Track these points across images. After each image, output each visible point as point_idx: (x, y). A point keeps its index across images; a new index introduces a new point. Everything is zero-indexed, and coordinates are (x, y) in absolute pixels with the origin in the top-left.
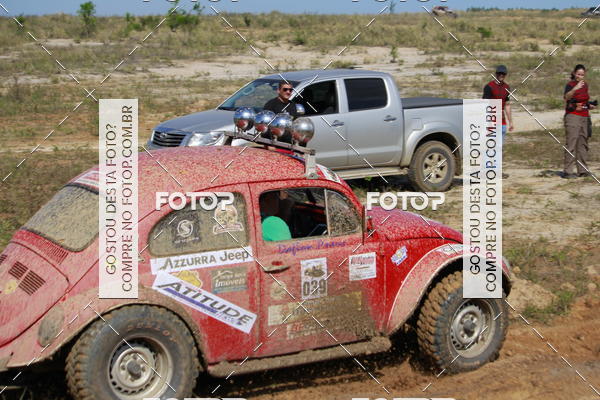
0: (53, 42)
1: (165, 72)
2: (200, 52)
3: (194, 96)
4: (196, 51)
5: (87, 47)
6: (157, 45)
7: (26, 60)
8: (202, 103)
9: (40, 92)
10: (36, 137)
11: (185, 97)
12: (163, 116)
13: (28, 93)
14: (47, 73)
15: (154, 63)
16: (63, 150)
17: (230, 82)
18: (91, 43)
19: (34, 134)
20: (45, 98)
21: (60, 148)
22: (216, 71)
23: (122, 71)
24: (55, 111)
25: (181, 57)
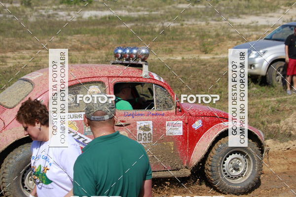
0: (181, 6)
1: (237, 21)
2: (253, 11)
3: (251, 33)
4: (251, 10)
5: (197, 8)
6: (232, 7)
7: (167, 14)
8: (255, 36)
9: (175, 30)
10: (173, 52)
11: (247, 33)
12: (235, 42)
13: (169, 31)
14: (177, 20)
15: (231, 16)
16: (187, 59)
17: (268, 26)
18: (200, 6)
19: (172, 51)
20: (177, 33)
21: (185, 58)
22: (261, 20)
23: (215, 20)
24: (182, 40)
25: (244, 13)
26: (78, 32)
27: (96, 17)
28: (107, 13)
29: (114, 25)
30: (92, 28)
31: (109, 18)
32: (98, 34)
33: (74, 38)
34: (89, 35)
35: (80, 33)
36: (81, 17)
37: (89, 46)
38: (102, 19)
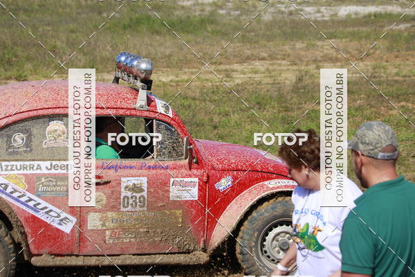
26: (332, 36)
27: (356, 14)
28: (372, 9)
29: (383, 26)
30: (350, 29)
31: (375, 16)
32: (361, 38)
33: (325, 44)
34: (347, 40)
35: (335, 37)
36: (336, 15)
37: (348, 56)
38: (365, 17)
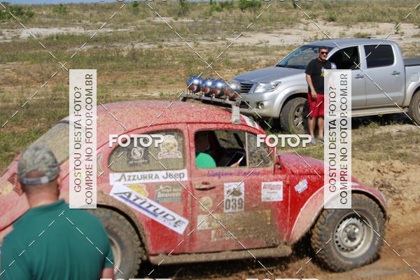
0: (158, 20)
1: (238, 41)
2: (262, 26)
3: (258, 57)
4: (259, 25)
5: (183, 23)
6: (232, 21)
7: (139, 32)
8: (264, 62)
9: (150, 54)
10: (147, 85)
11: (252, 58)
12: (236, 71)
13: (141, 55)
14: (154, 41)
15: (230, 34)
16: (167, 95)
17: (283, 48)
18: (185, 20)
19: (146, 84)
20: (153, 59)
21: (164, 93)
22: (273, 40)
23: (207, 40)
24: (160, 68)
25: (248, 30)
26: (14, 59)
27: (38, 36)
28: (54, 31)
29: (65, 48)
30: (32, 52)
31: (57, 38)
32: (42, 60)
33: (7, 66)
34: (28, 62)
35: (17, 60)
36: (18, 37)
37: (29, 78)
38: (47, 39)
